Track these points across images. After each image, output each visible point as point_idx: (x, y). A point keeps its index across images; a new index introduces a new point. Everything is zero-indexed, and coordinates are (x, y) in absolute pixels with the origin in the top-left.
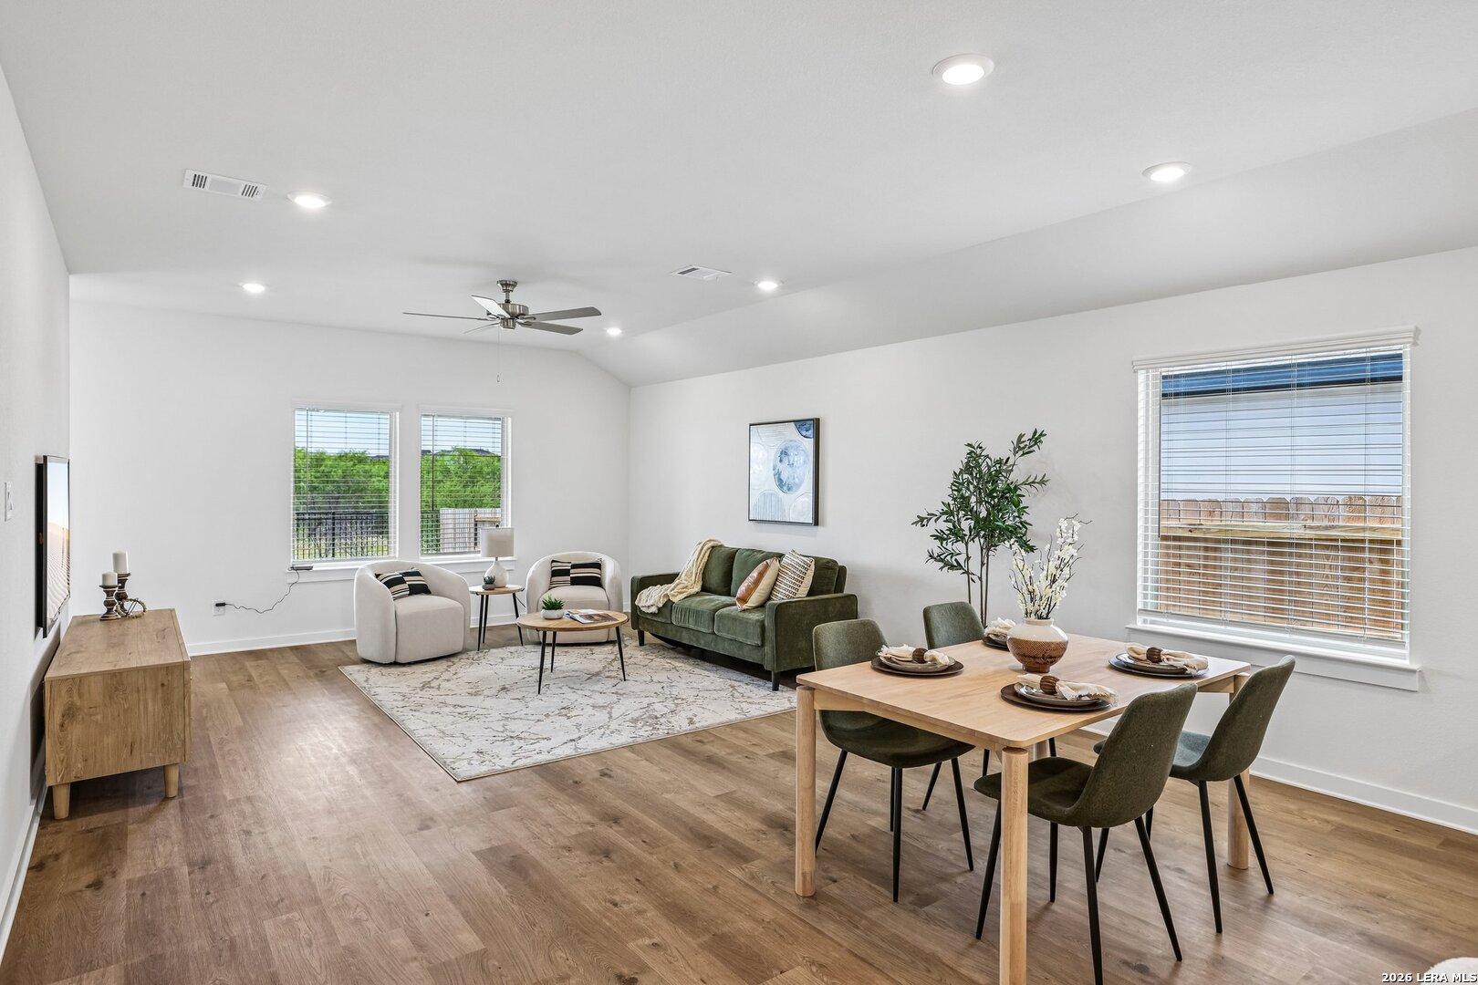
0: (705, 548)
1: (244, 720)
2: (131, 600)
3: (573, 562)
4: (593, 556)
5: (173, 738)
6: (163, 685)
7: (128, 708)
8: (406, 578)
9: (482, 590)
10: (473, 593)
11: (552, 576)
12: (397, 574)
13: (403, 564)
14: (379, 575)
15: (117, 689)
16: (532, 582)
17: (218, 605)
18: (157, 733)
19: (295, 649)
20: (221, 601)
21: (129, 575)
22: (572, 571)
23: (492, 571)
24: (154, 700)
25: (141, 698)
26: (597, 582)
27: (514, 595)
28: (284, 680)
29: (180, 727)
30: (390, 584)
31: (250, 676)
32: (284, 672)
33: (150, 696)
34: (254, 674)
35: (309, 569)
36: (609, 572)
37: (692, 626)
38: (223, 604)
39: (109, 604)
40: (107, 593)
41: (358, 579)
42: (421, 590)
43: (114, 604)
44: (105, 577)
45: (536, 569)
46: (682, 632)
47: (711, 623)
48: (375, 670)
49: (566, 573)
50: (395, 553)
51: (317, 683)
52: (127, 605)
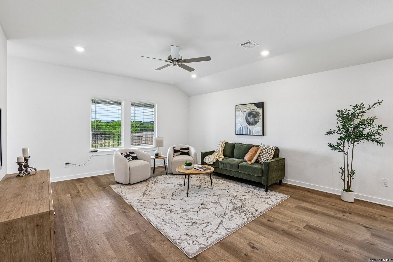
0: (223, 143)
1: (79, 216)
2: (30, 168)
3: (180, 148)
4: (186, 146)
5: (44, 253)
6: (37, 225)
7: (16, 242)
8: (131, 154)
9: (154, 158)
10: (152, 159)
11: (174, 153)
12: (127, 153)
13: (129, 150)
14: (122, 154)
15: (8, 232)
16: (169, 154)
17: (66, 164)
18: (35, 253)
19: (92, 178)
20: (67, 162)
21: (29, 157)
22: (180, 151)
23: (157, 151)
24: (33, 235)
25: (25, 235)
26: (188, 154)
27: (164, 159)
28: (91, 192)
29: (49, 246)
30: (126, 156)
31: (79, 191)
32: (90, 188)
33: (30, 233)
34: (80, 189)
35: (97, 151)
36: (192, 151)
37: (228, 169)
38: (68, 164)
39: (20, 170)
40: (19, 165)
41: (115, 155)
42: (135, 158)
43: (22, 170)
44: (18, 159)
45: (170, 151)
46: (223, 170)
47: (237, 168)
48: (123, 187)
49: (178, 151)
50: (123, 145)
51: (104, 193)
52: (29, 170)
